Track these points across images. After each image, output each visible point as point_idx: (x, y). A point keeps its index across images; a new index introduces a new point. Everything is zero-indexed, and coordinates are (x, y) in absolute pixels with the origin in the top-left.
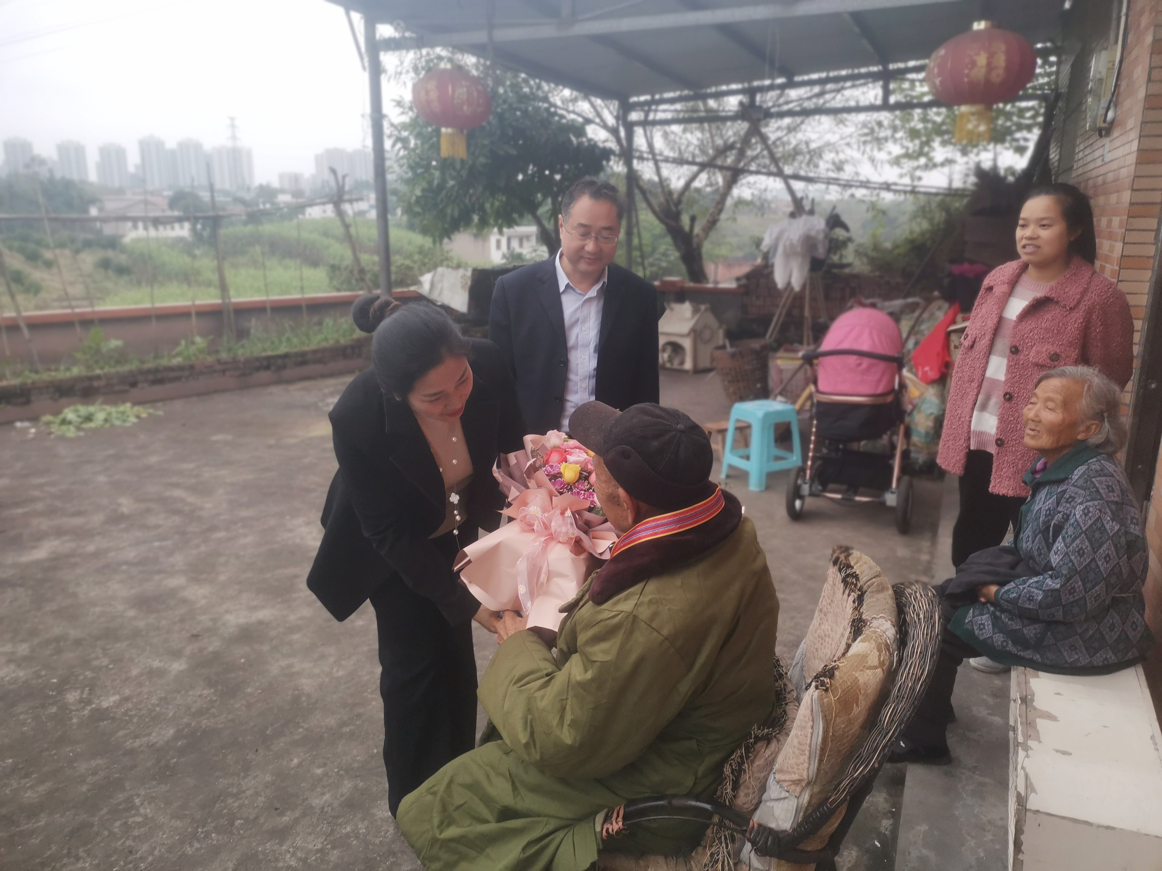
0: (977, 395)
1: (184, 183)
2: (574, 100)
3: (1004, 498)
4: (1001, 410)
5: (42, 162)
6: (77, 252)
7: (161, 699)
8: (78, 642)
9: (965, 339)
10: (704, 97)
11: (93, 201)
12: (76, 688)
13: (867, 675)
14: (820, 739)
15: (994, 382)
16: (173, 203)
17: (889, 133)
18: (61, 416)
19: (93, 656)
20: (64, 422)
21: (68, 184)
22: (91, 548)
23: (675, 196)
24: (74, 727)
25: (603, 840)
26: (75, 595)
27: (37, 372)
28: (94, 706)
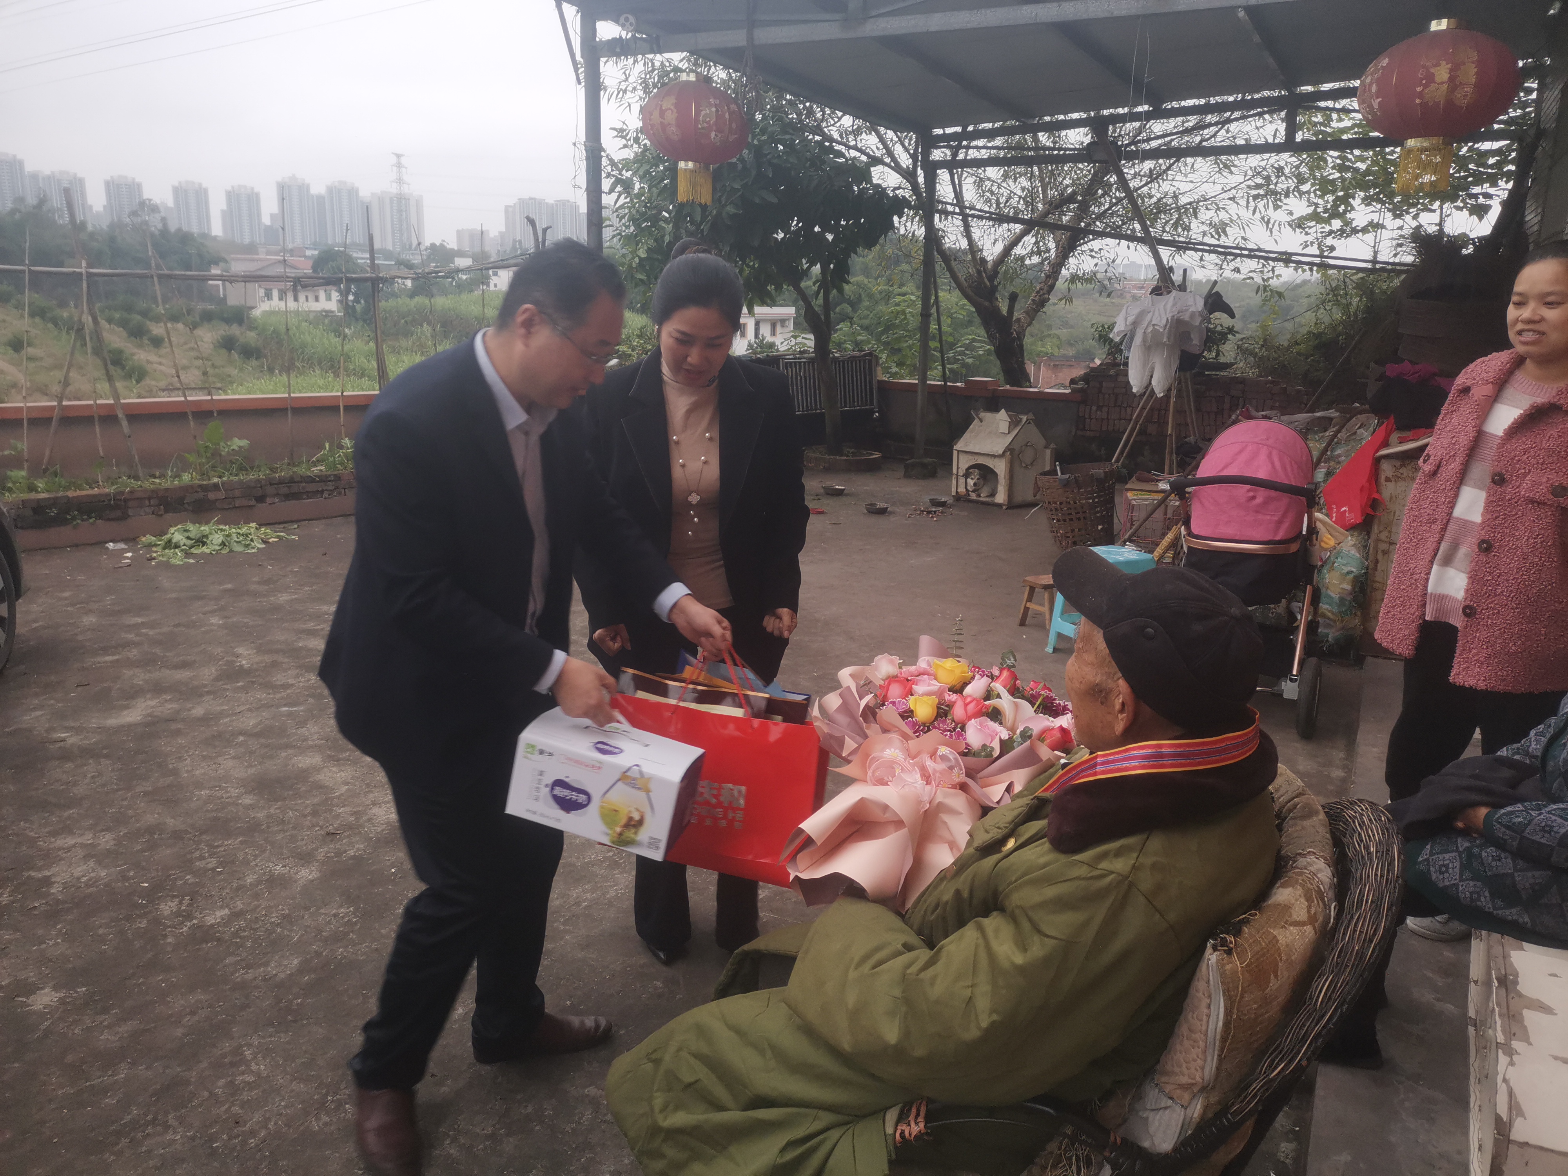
0: (1439, 543)
1: (334, 239)
2: (857, 132)
3: (1471, 691)
4: (1474, 564)
5: (154, 209)
6: (194, 326)
7: (284, 917)
8: (177, 836)
9: (1425, 461)
10: (1035, 130)
11: (216, 261)
12: (174, 897)
13: (1291, 934)
14: (1221, 1024)
15: (1465, 524)
16: (319, 263)
17: (1292, 183)
18: (166, 537)
19: (197, 854)
20: (169, 545)
21: (185, 238)
22: (198, 711)
23: (990, 265)
24: (169, 949)
25: (896, 1147)
26: (175, 772)
27: (137, 478)
28: (195, 921)
